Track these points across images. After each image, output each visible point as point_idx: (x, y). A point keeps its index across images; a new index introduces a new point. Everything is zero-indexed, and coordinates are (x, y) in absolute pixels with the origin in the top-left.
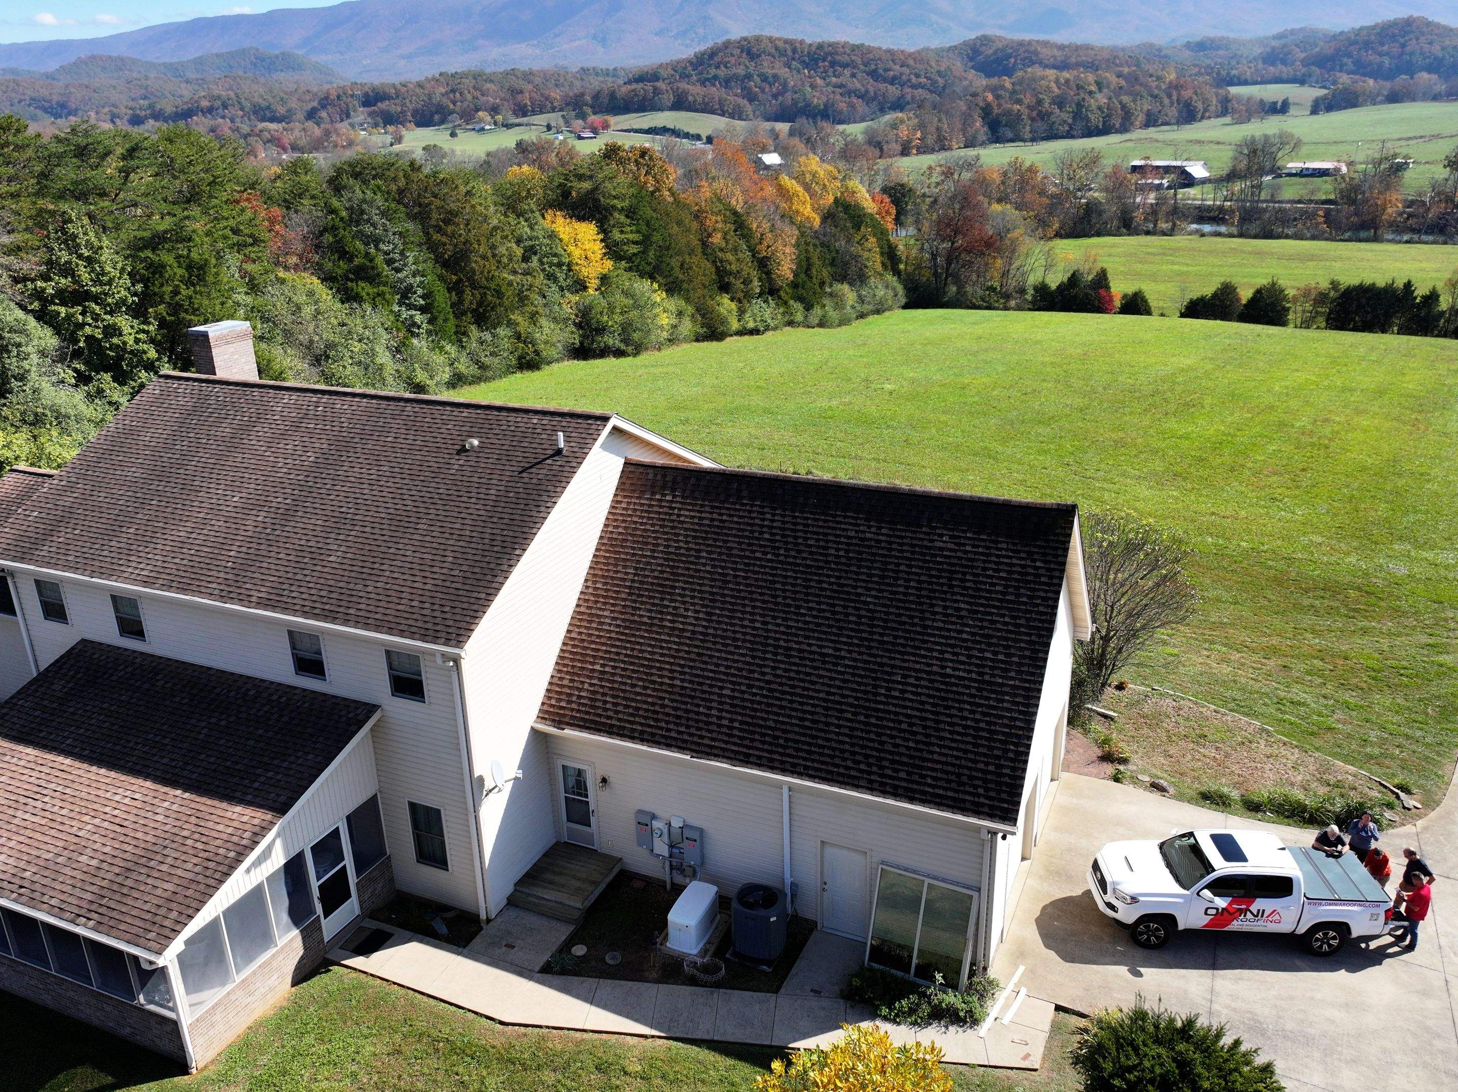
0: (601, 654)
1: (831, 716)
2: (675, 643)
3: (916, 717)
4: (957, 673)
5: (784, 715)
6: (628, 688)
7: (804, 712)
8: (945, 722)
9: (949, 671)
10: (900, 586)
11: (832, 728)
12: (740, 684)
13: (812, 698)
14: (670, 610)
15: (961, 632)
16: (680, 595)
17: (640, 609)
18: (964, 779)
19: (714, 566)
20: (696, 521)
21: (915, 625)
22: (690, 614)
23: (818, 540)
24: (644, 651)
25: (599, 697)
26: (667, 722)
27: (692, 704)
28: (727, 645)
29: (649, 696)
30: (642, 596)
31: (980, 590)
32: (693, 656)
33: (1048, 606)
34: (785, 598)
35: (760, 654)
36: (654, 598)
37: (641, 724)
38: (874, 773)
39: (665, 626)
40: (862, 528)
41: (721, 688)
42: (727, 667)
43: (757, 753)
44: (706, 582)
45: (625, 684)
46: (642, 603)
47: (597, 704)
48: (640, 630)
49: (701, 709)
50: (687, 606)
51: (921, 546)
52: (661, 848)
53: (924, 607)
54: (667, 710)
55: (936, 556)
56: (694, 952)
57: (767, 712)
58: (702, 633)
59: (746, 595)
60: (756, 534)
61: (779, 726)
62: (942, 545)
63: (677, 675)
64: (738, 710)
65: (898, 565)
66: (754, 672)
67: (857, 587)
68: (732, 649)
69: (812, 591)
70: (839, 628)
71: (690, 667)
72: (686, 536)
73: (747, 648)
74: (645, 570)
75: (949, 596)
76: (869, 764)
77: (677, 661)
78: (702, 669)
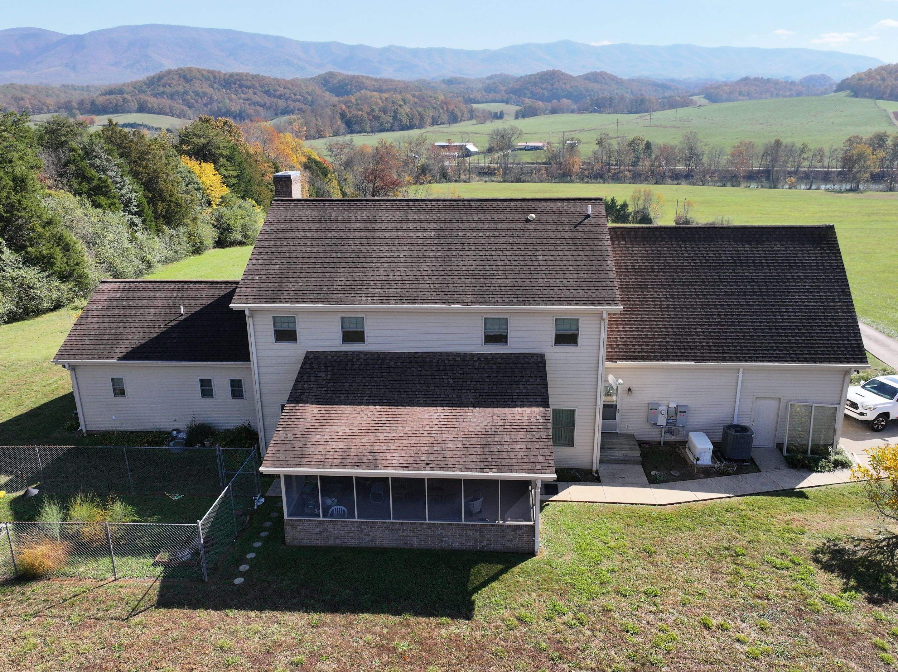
0: (619, 323)
1: (759, 332)
2: (660, 311)
3: (800, 326)
4: (811, 304)
5: (734, 336)
6: (643, 337)
7: (744, 332)
8: (815, 326)
9: (806, 303)
10: (766, 269)
11: (762, 338)
12: (704, 325)
13: (746, 326)
14: (650, 296)
15: (805, 286)
16: (651, 288)
17: (632, 298)
18: (835, 349)
19: (664, 272)
20: (644, 252)
21: (781, 286)
22: (661, 296)
23: (714, 254)
24: (644, 318)
25: (629, 343)
26: (673, 349)
27: (683, 339)
28: (689, 308)
29: (657, 338)
30: (630, 291)
31: (805, 266)
32: (673, 316)
33: (840, 269)
34: (709, 282)
35: (708, 310)
36: (637, 291)
37: (659, 352)
38: (792, 354)
39: (650, 304)
40: (734, 246)
41: (696, 329)
42: (694, 318)
43: (729, 355)
44: (663, 280)
45: (641, 335)
46: (632, 295)
47: (629, 347)
48: (637, 308)
49: (689, 340)
50: (658, 293)
51: (768, 250)
52: (662, 421)
53: (782, 277)
54: (670, 344)
55: (777, 254)
56: (710, 463)
57: (724, 336)
58: (672, 305)
59: (688, 283)
60: (680, 255)
61: (734, 341)
62: (778, 249)
63: (668, 326)
64: (709, 337)
65: (761, 260)
66: (709, 318)
67: (744, 273)
68: (692, 310)
69: (722, 277)
70: (744, 292)
71: (673, 322)
72: (642, 260)
73: (700, 308)
74: (625, 279)
75: (792, 271)
76: (788, 351)
77: (665, 320)
78: (680, 322)
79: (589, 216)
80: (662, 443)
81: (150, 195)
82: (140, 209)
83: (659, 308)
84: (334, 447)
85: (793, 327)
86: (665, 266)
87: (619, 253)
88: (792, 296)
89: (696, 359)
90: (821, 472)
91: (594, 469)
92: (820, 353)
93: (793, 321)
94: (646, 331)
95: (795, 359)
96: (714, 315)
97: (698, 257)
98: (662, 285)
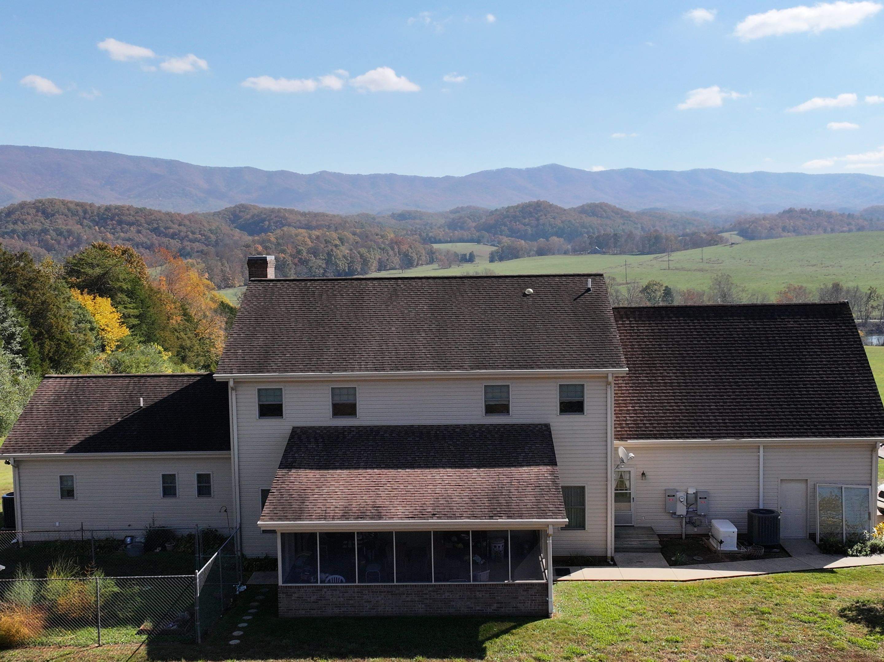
0: (628, 401)
1: (777, 408)
2: (670, 389)
3: (820, 401)
4: (829, 379)
5: (751, 412)
6: (654, 415)
7: (761, 409)
8: (836, 401)
9: (825, 379)
10: (780, 346)
11: (780, 413)
12: (718, 402)
13: (762, 402)
14: (659, 375)
15: (822, 361)
16: (660, 367)
17: (640, 377)
18: (858, 422)
19: (672, 351)
20: (650, 331)
21: (797, 362)
22: (671, 375)
23: (725, 332)
24: (653, 396)
25: (639, 422)
26: (687, 427)
27: (696, 416)
28: (701, 386)
29: (669, 416)
30: (638, 370)
31: (821, 342)
32: (685, 394)
33: (858, 344)
34: (721, 360)
35: (722, 387)
37: (672, 430)
38: (813, 429)
39: (660, 383)
40: (745, 323)
41: (709, 406)
42: (707, 396)
43: (746, 431)
44: (672, 359)
45: (652, 413)
46: (639, 374)
47: (640, 425)
48: (646, 387)
49: (703, 418)
50: (668, 371)
51: (781, 328)
52: (681, 510)
53: (798, 353)
54: (683, 421)
55: (791, 331)
56: (736, 549)
57: (741, 412)
58: (683, 383)
59: (699, 361)
60: (689, 333)
61: (751, 417)
62: (791, 326)
63: (680, 404)
64: (724, 414)
65: (774, 337)
66: (723, 396)
67: (758, 350)
68: (705, 387)
69: (735, 355)
70: (758, 369)
71: (685, 399)
72: (648, 339)
73: (713, 386)
74: (632, 358)
75: (807, 347)
76: (809, 426)
77: (676, 398)
78: (693, 399)
79: (589, 290)
80: (684, 537)
81: (36, 332)
82: (24, 347)
83: (670, 386)
84: (334, 504)
85: (813, 403)
86: (673, 345)
87: (623, 333)
88: (809, 371)
89: (713, 437)
90: (857, 556)
91: (609, 554)
92: (842, 427)
93: (812, 396)
94: (657, 410)
95: (817, 434)
96: (728, 392)
97: (708, 335)
98: (671, 364)
